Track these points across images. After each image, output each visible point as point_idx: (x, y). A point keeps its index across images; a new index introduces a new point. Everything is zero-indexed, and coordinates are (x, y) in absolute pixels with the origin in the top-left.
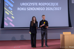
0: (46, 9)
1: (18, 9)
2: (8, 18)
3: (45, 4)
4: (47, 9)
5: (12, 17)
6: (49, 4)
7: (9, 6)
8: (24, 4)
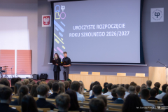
0: (106, 34)
1: (71, 35)
2: (58, 48)
3: (106, 26)
4: (109, 34)
5: (63, 47)
6: (111, 26)
7: (60, 31)
8: (77, 27)
